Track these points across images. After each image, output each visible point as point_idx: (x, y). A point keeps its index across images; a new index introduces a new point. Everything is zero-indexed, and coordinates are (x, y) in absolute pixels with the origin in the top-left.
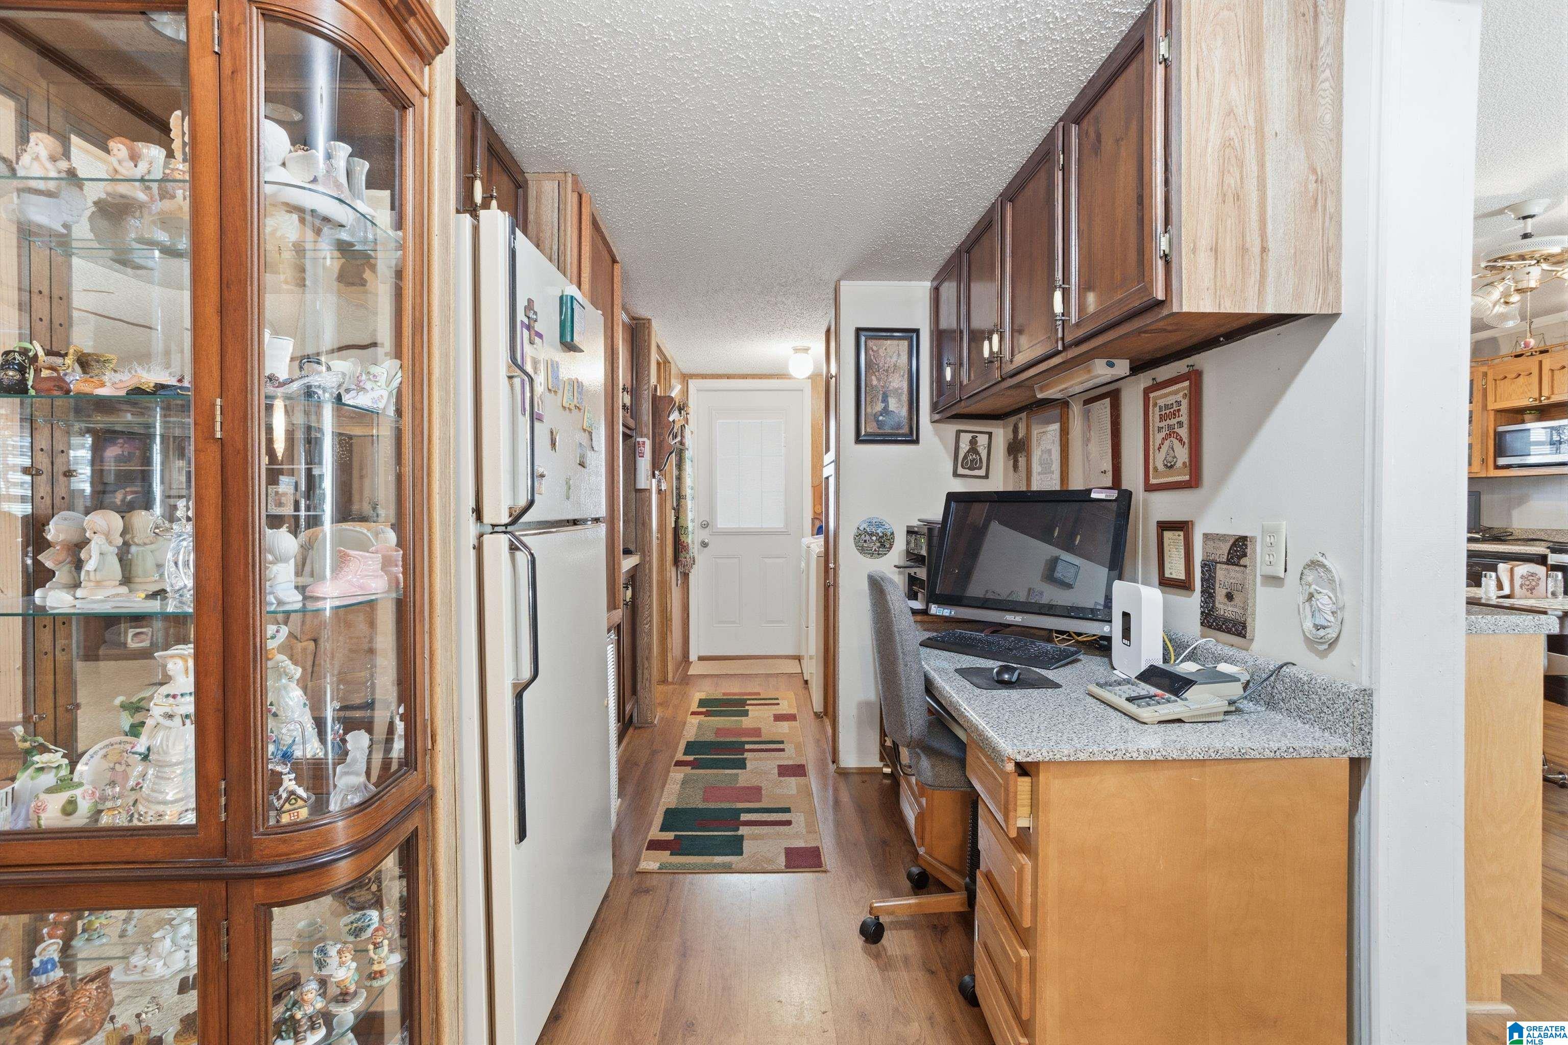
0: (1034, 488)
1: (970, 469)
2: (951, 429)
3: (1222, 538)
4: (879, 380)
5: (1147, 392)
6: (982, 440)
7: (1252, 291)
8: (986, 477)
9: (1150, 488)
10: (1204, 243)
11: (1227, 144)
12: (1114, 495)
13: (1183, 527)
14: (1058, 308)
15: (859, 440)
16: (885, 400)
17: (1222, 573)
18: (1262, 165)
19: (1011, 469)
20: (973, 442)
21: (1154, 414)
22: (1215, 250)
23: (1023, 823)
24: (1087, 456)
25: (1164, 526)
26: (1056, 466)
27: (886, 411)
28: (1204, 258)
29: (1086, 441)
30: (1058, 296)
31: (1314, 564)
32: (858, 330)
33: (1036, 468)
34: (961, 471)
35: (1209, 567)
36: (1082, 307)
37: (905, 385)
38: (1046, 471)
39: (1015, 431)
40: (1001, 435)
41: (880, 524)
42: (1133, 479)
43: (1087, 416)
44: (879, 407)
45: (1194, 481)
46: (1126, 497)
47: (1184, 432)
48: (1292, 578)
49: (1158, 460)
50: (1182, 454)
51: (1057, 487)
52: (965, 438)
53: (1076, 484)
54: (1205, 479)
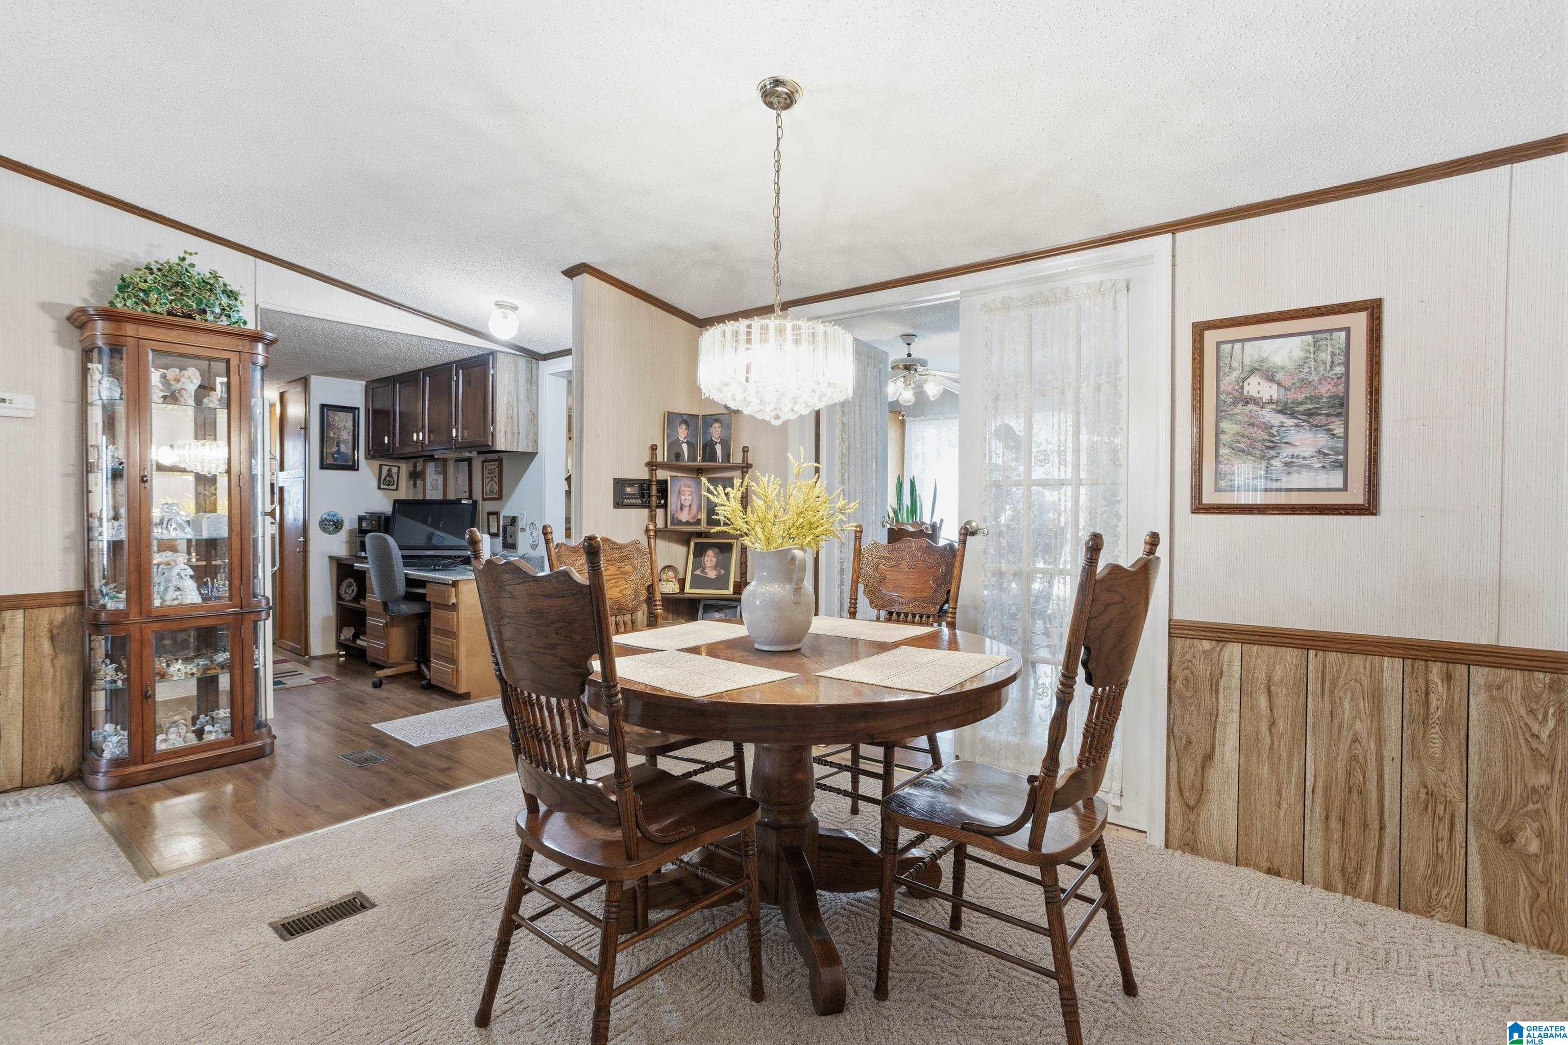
0: (428, 498)
1: (388, 485)
2: (376, 463)
3: (509, 517)
4: (334, 434)
5: (483, 462)
6: (395, 470)
7: (515, 445)
8: (397, 489)
9: (484, 499)
10: (503, 430)
11: (509, 402)
12: (470, 502)
13: (496, 514)
14: (454, 435)
15: (323, 466)
16: (338, 445)
17: (509, 529)
18: (518, 408)
19: (412, 487)
20: (389, 470)
21: (486, 473)
22: (506, 433)
23: (453, 601)
24: (457, 484)
25: (489, 514)
26: (441, 487)
27: (338, 451)
28: (502, 434)
29: (456, 479)
30: (454, 431)
31: (532, 524)
32: (323, 406)
33: (428, 487)
34: (382, 486)
35: (505, 527)
36: (462, 436)
37: (351, 438)
38: (435, 488)
39: (415, 466)
40: (405, 468)
41: (335, 515)
42: (477, 495)
43: (457, 468)
44: (335, 449)
45: (500, 498)
46: (475, 503)
47: (496, 480)
48: (527, 529)
49: (487, 489)
50: (496, 488)
51: (441, 498)
52: (385, 470)
53: (451, 496)
54: (504, 497)
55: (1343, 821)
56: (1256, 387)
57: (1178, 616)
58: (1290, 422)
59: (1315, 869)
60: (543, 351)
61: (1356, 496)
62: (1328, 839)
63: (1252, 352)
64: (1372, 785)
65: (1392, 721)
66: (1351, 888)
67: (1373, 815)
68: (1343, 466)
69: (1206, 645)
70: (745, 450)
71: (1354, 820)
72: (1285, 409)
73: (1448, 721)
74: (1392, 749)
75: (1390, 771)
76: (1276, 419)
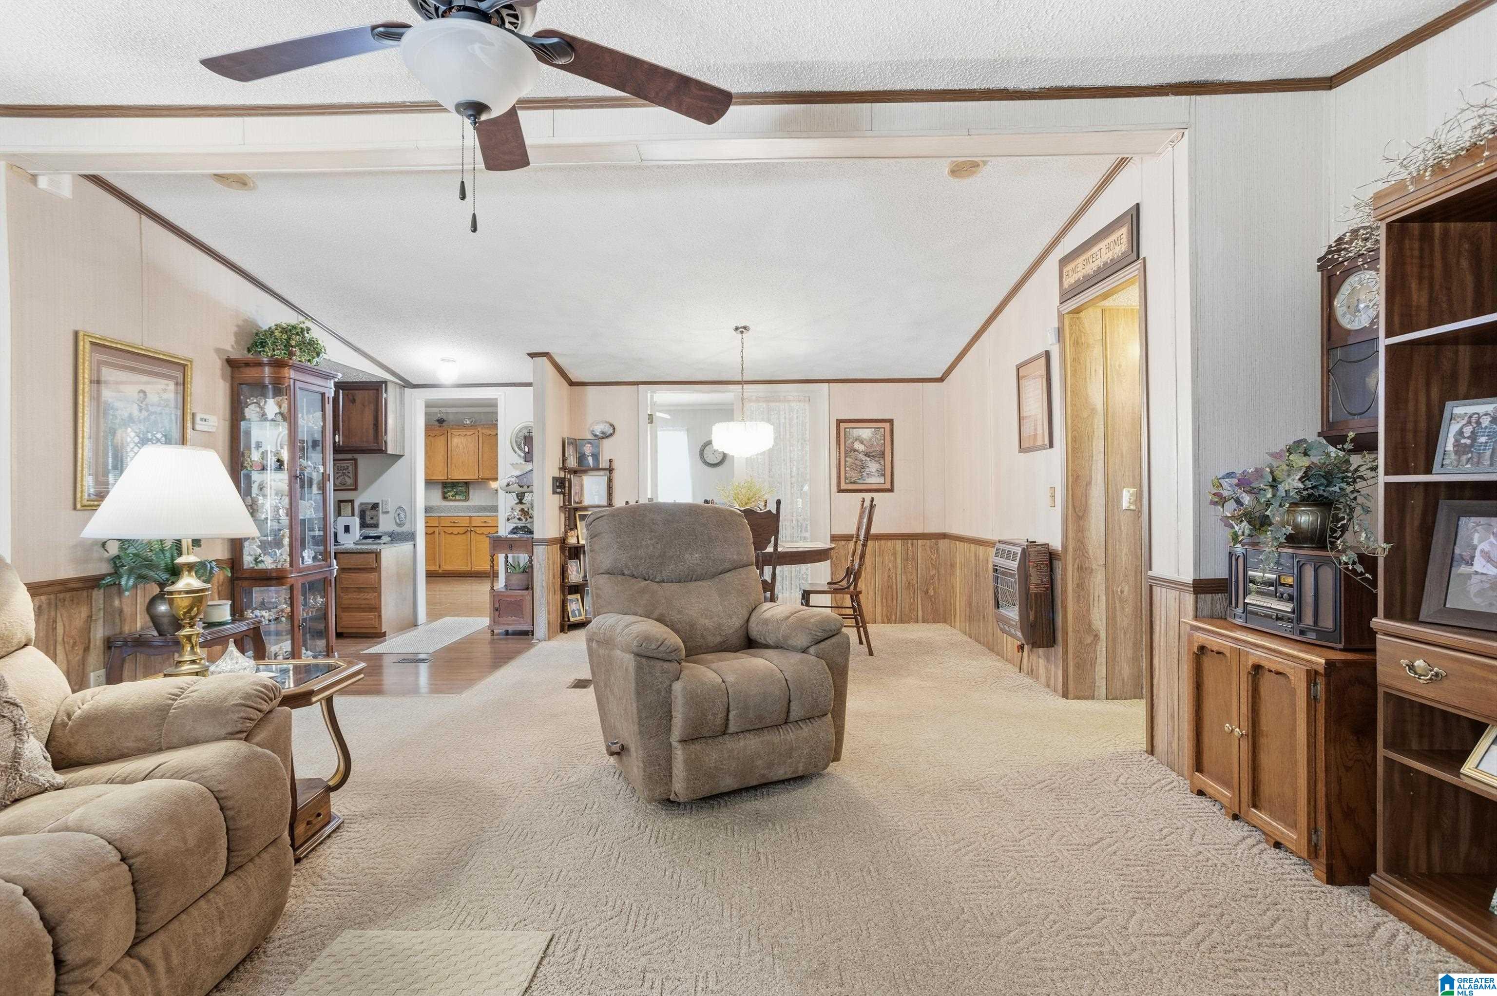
3: (369, 503)
7: (395, 450)
10: (391, 439)
13: (351, 501)
17: (369, 512)
21: (336, 469)
22: (392, 441)
28: (390, 442)
30: (336, 437)
31: (401, 508)
35: (363, 511)
36: (344, 442)
45: (355, 489)
47: (351, 475)
48: (393, 512)
50: (350, 481)
54: (359, 487)
55: (886, 598)
56: (857, 446)
57: (833, 533)
58: (868, 459)
59: (879, 618)
60: (415, 383)
61: (888, 486)
62: (882, 606)
63: (856, 433)
64: (895, 587)
65: (899, 561)
66: (889, 622)
67: (894, 594)
68: (884, 475)
69: (843, 543)
70: (611, 461)
71: (889, 598)
72: (867, 455)
73: (913, 558)
74: (899, 571)
75: (899, 577)
76: (864, 458)
